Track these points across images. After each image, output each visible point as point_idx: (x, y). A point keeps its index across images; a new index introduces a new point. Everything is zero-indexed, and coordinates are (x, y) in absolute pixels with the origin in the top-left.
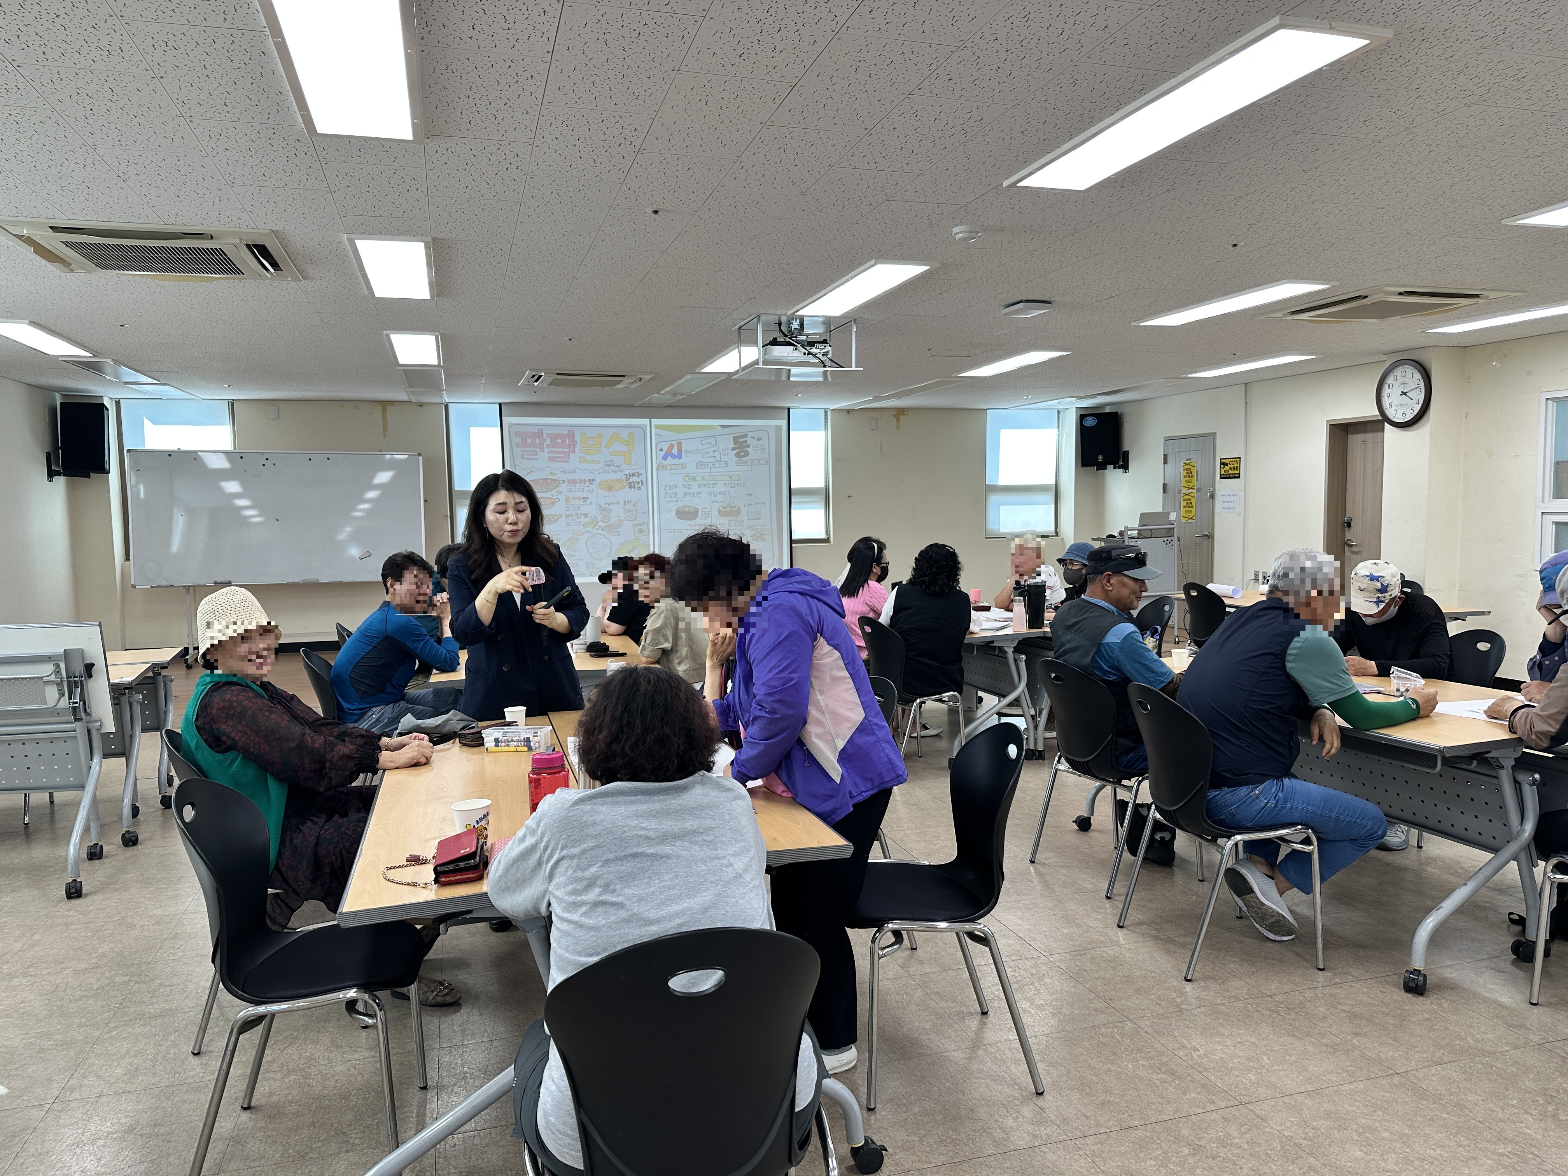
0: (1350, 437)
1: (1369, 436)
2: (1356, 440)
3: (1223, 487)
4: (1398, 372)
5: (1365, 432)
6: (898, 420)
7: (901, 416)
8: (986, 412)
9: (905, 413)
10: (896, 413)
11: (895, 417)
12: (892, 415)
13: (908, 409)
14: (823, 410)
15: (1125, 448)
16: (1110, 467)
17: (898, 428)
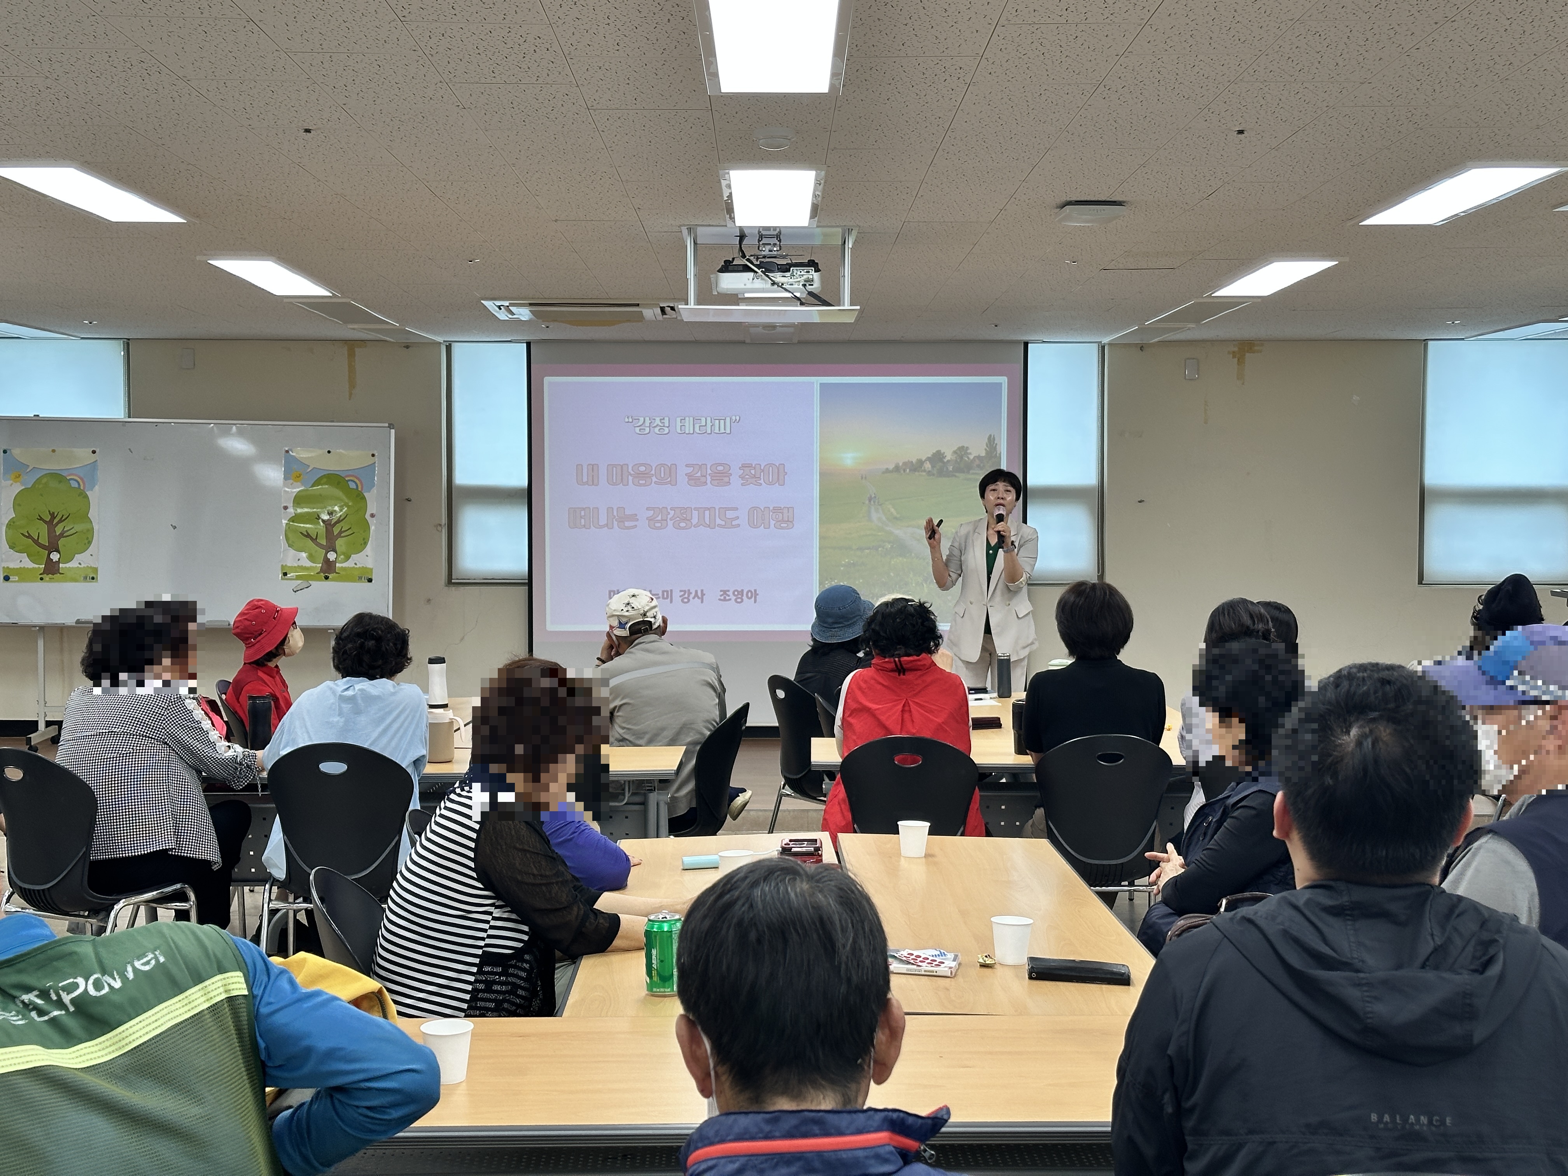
6: (1241, 361)
7: (1247, 355)
8: (1426, 346)
9: (1256, 348)
10: (1236, 349)
11: (1234, 357)
12: (1229, 353)
13: (1262, 342)
14: (1096, 345)
17: (1240, 376)
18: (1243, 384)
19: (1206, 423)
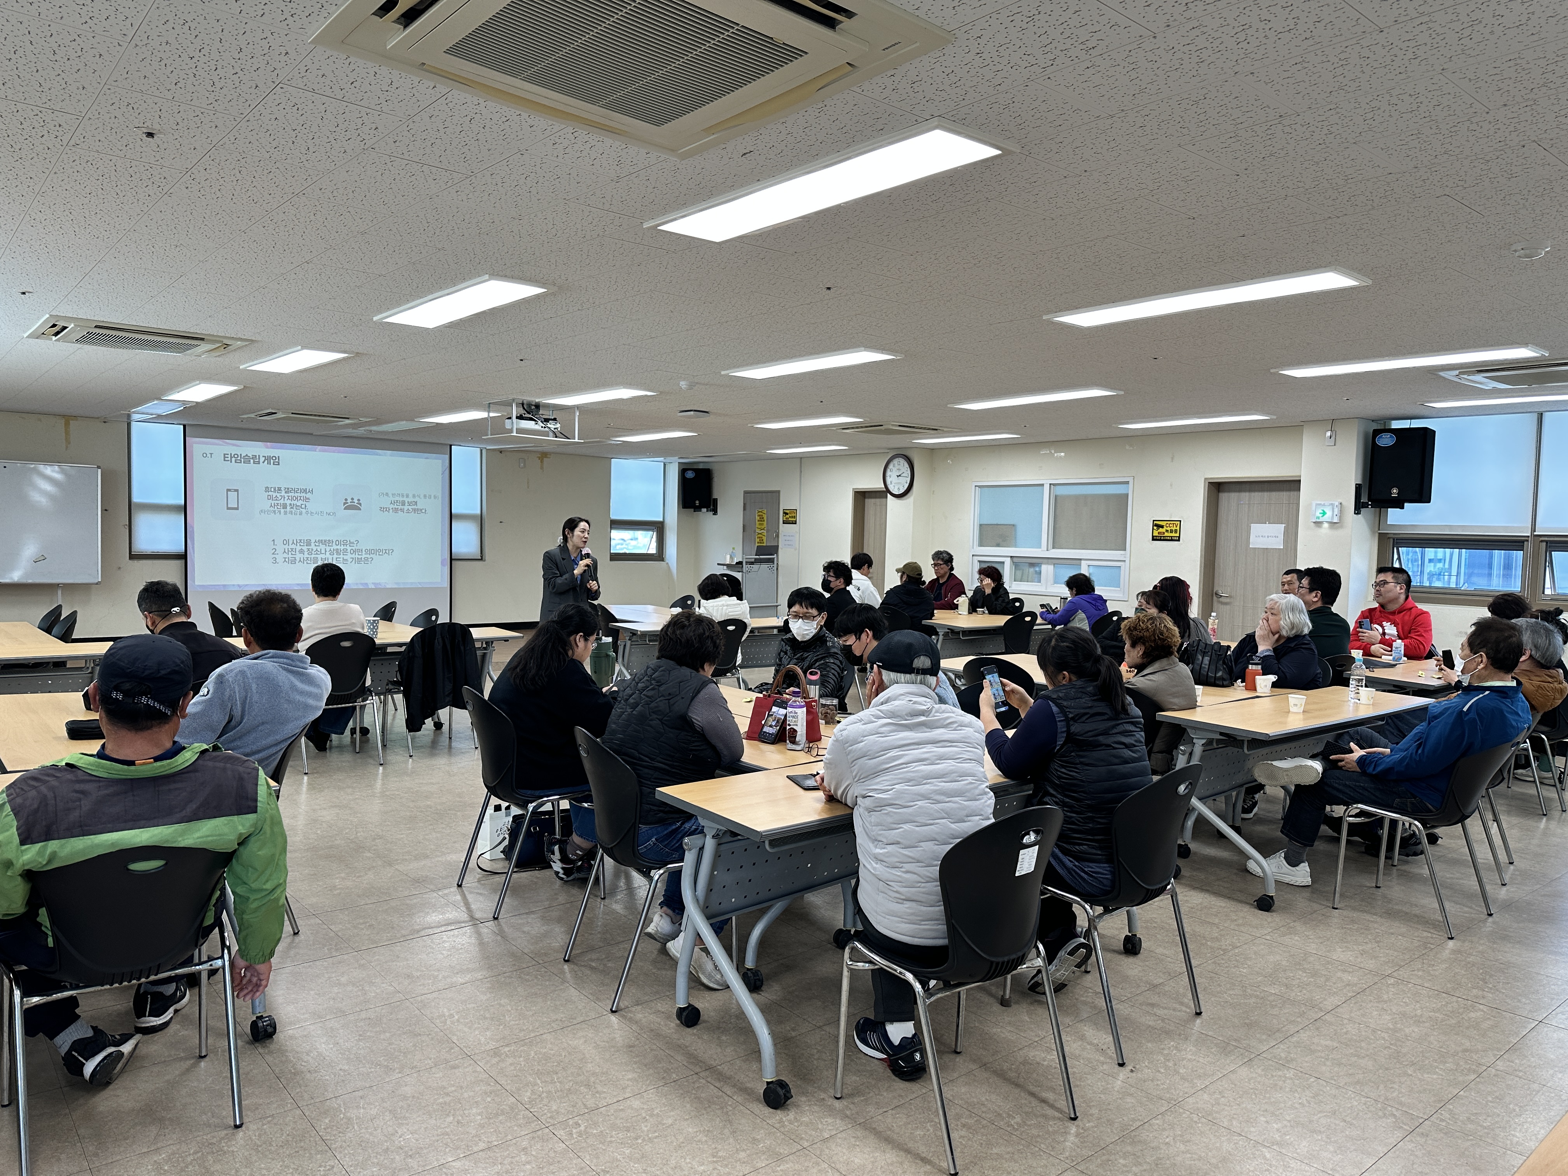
0: (866, 500)
1: (878, 500)
2: (870, 503)
3: (784, 529)
4: (896, 461)
5: (876, 498)
6: (542, 461)
7: (545, 459)
8: (610, 461)
9: (548, 456)
10: (540, 456)
11: (539, 459)
12: (537, 457)
13: (550, 453)
14: (480, 449)
15: (715, 496)
16: (704, 510)
17: (542, 468)
18: (544, 472)
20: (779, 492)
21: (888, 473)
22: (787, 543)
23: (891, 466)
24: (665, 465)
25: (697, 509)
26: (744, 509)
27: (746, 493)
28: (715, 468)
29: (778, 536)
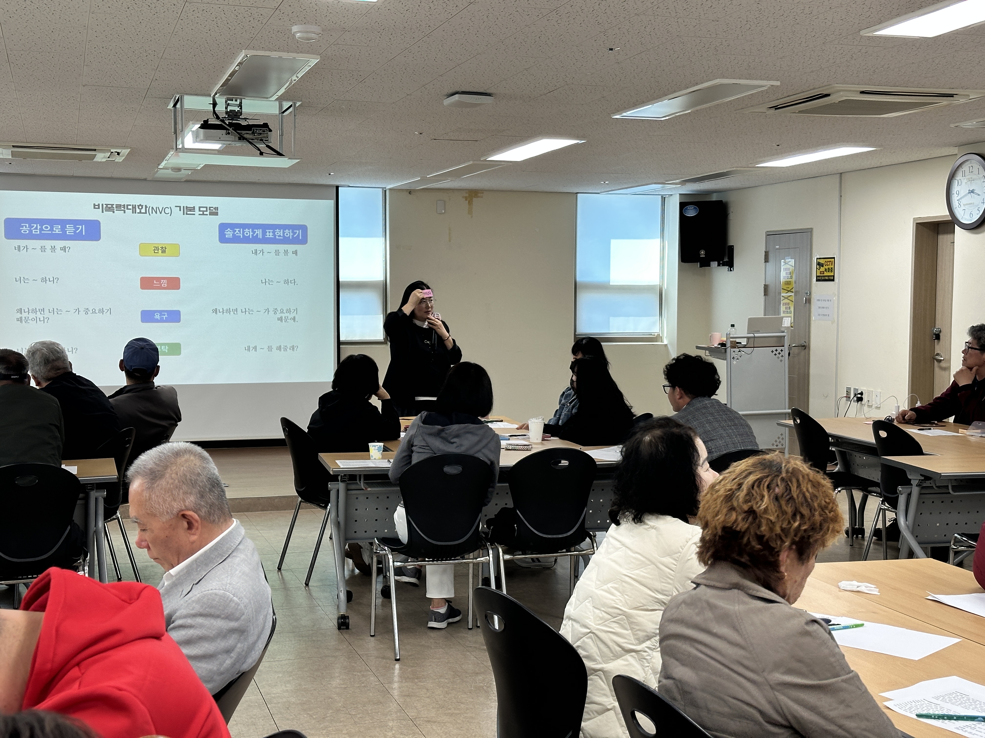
0: (940, 237)
2: (945, 241)
3: (819, 291)
4: (966, 167)
6: (470, 203)
7: (474, 199)
8: (577, 196)
9: (479, 195)
10: (468, 195)
11: (466, 200)
12: (463, 197)
13: (482, 191)
14: (381, 189)
15: (731, 244)
16: (714, 264)
17: (470, 212)
18: (472, 217)
19: (450, 241)
20: (812, 229)
21: (956, 188)
22: (821, 311)
23: (959, 176)
24: (663, 199)
25: (705, 263)
26: (766, 260)
27: (769, 234)
28: (731, 199)
29: (808, 301)
